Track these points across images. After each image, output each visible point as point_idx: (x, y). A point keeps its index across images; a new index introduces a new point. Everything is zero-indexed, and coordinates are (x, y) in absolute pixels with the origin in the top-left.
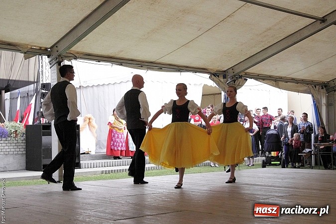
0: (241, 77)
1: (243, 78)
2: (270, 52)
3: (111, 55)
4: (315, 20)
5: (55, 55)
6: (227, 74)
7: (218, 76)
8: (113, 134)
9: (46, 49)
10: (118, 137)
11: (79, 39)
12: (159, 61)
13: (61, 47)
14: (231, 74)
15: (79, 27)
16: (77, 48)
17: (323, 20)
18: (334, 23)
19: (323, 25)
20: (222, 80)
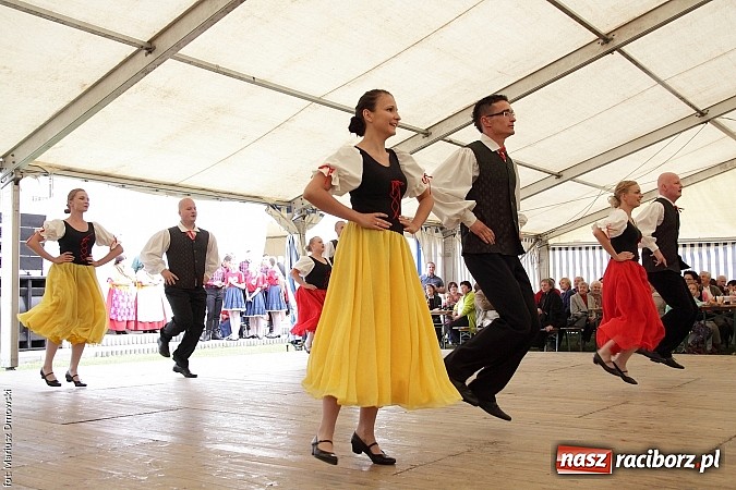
0: (314, 210)
3: (106, 172)
5: (10, 168)
6: (293, 206)
7: (280, 209)
8: (114, 296)
10: (123, 301)
11: (48, 145)
12: (185, 183)
13: (20, 156)
14: (298, 206)
15: (49, 126)
16: (49, 158)
17: (427, 133)
18: (442, 138)
19: (427, 140)
20: (285, 214)
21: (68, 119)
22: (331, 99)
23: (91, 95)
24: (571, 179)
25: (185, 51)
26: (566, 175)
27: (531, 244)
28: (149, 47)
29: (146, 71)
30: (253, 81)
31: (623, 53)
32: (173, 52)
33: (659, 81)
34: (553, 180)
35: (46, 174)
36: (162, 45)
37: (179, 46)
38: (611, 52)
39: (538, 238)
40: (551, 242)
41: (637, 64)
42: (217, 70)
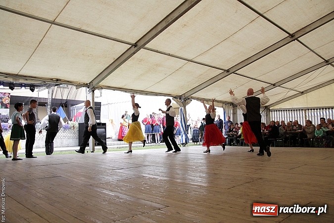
0: (189, 99)
3: (120, 87)
4: (224, 71)
5: (91, 87)
6: (182, 97)
7: (177, 98)
9: (87, 84)
10: (126, 130)
11: (103, 79)
12: (146, 90)
13: (94, 83)
16: (102, 83)
17: (228, 71)
18: (233, 73)
19: (228, 73)
20: (179, 100)
21: (109, 70)
22: (195, 60)
23: (116, 62)
24: (279, 86)
25: (147, 46)
26: (277, 85)
27: (263, 109)
28: (135, 45)
29: (134, 53)
30: (169, 55)
31: (298, 41)
32: (143, 47)
33: (311, 50)
34: (272, 86)
35: (102, 88)
36: (140, 44)
37: (145, 44)
38: (294, 40)
39: (266, 107)
40: (271, 108)
41: (303, 44)
42: (157, 52)
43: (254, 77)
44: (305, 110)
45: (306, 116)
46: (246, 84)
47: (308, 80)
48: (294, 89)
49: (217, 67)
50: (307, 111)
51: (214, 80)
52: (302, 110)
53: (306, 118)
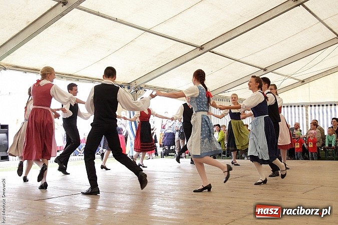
0: (141, 88)
1: (143, 89)
2: (164, 70)
4: (195, 48)
6: (131, 86)
7: (124, 87)
12: (76, 74)
14: (133, 86)
16: (6, 61)
17: (201, 48)
18: (209, 51)
19: (201, 52)
20: (127, 90)
22: (154, 30)
23: (31, 27)
24: (271, 71)
25: (82, 5)
26: (268, 70)
30: (116, 20)
31: (304, 6)
32: (77, 5)
33: (320, 20)
34: (262, 72)
35: (5, 69)
36: (71, 1)
38: (299, 5)
41: (310, 12)
42: (98, 14)
43: (237, 58)
44: (307, 107)
45: (307, 115)
46: (226, 68)
47: (311, 64)
48: (292, 76)
49: (187, 41)
50: (309, 107)
51: (180, 61)
52: (302, 106)
53: (307, 118)
